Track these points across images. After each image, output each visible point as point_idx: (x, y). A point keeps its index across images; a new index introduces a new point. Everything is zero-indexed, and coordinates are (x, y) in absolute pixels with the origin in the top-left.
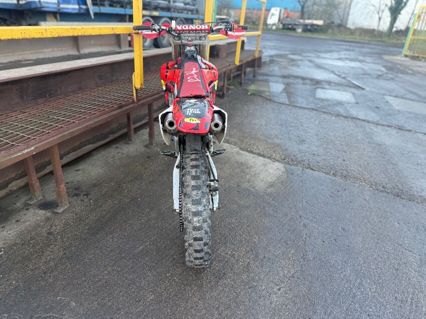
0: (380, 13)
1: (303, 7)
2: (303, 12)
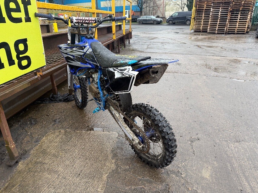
0: (183, 9)
1: (141, 9)
2: (141, 12)
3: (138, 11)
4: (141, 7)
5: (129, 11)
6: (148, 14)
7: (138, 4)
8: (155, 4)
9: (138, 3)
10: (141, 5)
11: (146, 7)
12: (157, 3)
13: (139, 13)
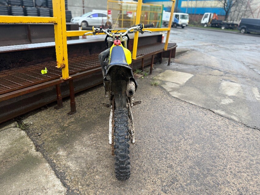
1: (227, 13)
2: (226, 16)
3: (222, 14)
4: (228, 11)
5: (211, 15)
6: (236, 19)
7: (224, 7)
8: (248, 9)
9: (225, 5)
10: (228, 8)
11: (235, 11)
12: (251, 6)
13: (223, 18)
